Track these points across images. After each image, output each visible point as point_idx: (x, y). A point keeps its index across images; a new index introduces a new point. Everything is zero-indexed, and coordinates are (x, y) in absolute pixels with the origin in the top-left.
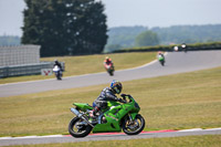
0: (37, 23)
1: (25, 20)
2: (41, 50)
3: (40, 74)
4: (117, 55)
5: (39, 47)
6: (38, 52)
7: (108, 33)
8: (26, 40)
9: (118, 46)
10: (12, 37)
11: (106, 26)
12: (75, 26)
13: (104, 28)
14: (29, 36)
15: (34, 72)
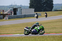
0: (34, 2)
1: (30, 2)
2: (35, 10)
3: (34, 17)
4: (56, 12)
5: (34, 9)
6: (34, 11)
7: (53, 6)
8: (30, 7)
9: (56, 9)
10: (27, 6)
11: (53, 4)
12: (44, 3)
13: (52, 4)
14: (31, 6)
15: (32, 16)
